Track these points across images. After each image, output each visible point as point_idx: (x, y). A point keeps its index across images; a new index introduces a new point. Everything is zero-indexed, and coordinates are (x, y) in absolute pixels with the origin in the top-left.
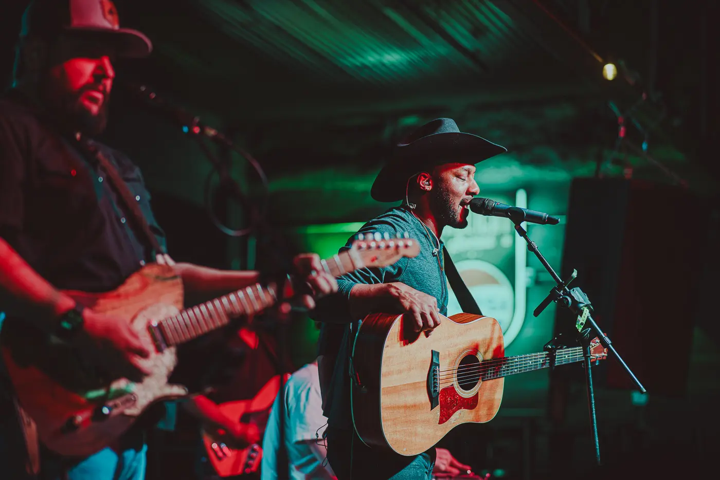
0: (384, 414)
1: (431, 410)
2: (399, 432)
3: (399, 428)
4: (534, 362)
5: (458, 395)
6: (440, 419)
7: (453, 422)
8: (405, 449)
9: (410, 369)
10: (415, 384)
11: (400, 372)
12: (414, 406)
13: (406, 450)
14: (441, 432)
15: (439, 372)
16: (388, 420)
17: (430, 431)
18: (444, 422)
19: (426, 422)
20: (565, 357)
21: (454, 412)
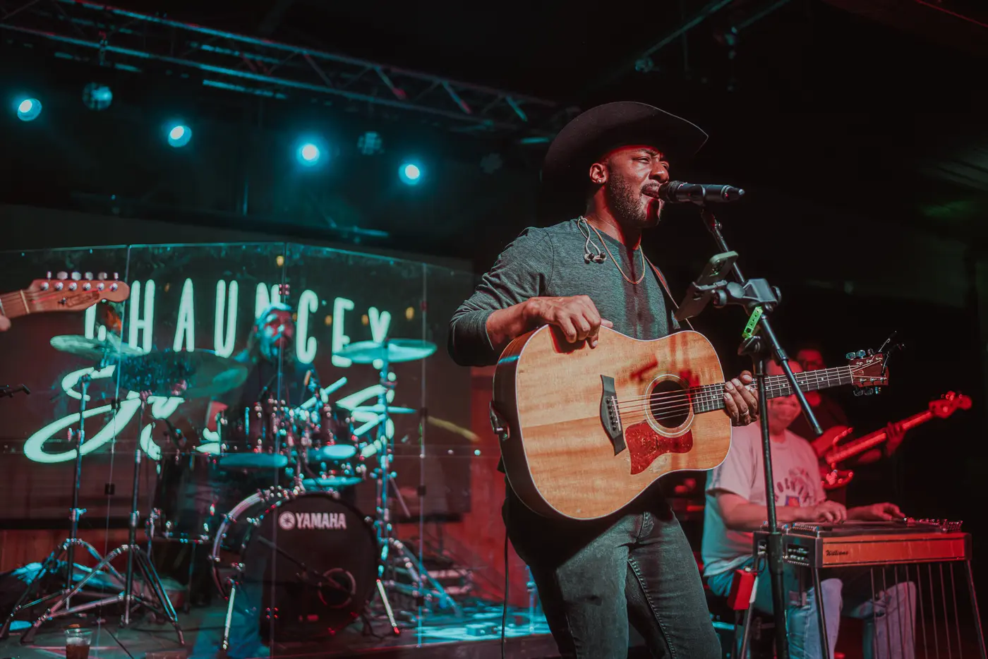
0: (531, 463)
1: (615, 455)
2: (564, 487)
3: (561, 482)
4: (773, 387)
5: (658, 434)
6: (632, 467)
7: (655, 471)
8: (579, 511)
9: (567, 401)
10: (580, 421)
11: (550, 405)
12: (584, 452)
13: (582, 512)
14: (637, 486)
15: (617, 403)
16: (541, 472)
17: (619, 485)
18: (640, 471)
19: (609, 473)
20: (820, 379)
21: (655, 456)
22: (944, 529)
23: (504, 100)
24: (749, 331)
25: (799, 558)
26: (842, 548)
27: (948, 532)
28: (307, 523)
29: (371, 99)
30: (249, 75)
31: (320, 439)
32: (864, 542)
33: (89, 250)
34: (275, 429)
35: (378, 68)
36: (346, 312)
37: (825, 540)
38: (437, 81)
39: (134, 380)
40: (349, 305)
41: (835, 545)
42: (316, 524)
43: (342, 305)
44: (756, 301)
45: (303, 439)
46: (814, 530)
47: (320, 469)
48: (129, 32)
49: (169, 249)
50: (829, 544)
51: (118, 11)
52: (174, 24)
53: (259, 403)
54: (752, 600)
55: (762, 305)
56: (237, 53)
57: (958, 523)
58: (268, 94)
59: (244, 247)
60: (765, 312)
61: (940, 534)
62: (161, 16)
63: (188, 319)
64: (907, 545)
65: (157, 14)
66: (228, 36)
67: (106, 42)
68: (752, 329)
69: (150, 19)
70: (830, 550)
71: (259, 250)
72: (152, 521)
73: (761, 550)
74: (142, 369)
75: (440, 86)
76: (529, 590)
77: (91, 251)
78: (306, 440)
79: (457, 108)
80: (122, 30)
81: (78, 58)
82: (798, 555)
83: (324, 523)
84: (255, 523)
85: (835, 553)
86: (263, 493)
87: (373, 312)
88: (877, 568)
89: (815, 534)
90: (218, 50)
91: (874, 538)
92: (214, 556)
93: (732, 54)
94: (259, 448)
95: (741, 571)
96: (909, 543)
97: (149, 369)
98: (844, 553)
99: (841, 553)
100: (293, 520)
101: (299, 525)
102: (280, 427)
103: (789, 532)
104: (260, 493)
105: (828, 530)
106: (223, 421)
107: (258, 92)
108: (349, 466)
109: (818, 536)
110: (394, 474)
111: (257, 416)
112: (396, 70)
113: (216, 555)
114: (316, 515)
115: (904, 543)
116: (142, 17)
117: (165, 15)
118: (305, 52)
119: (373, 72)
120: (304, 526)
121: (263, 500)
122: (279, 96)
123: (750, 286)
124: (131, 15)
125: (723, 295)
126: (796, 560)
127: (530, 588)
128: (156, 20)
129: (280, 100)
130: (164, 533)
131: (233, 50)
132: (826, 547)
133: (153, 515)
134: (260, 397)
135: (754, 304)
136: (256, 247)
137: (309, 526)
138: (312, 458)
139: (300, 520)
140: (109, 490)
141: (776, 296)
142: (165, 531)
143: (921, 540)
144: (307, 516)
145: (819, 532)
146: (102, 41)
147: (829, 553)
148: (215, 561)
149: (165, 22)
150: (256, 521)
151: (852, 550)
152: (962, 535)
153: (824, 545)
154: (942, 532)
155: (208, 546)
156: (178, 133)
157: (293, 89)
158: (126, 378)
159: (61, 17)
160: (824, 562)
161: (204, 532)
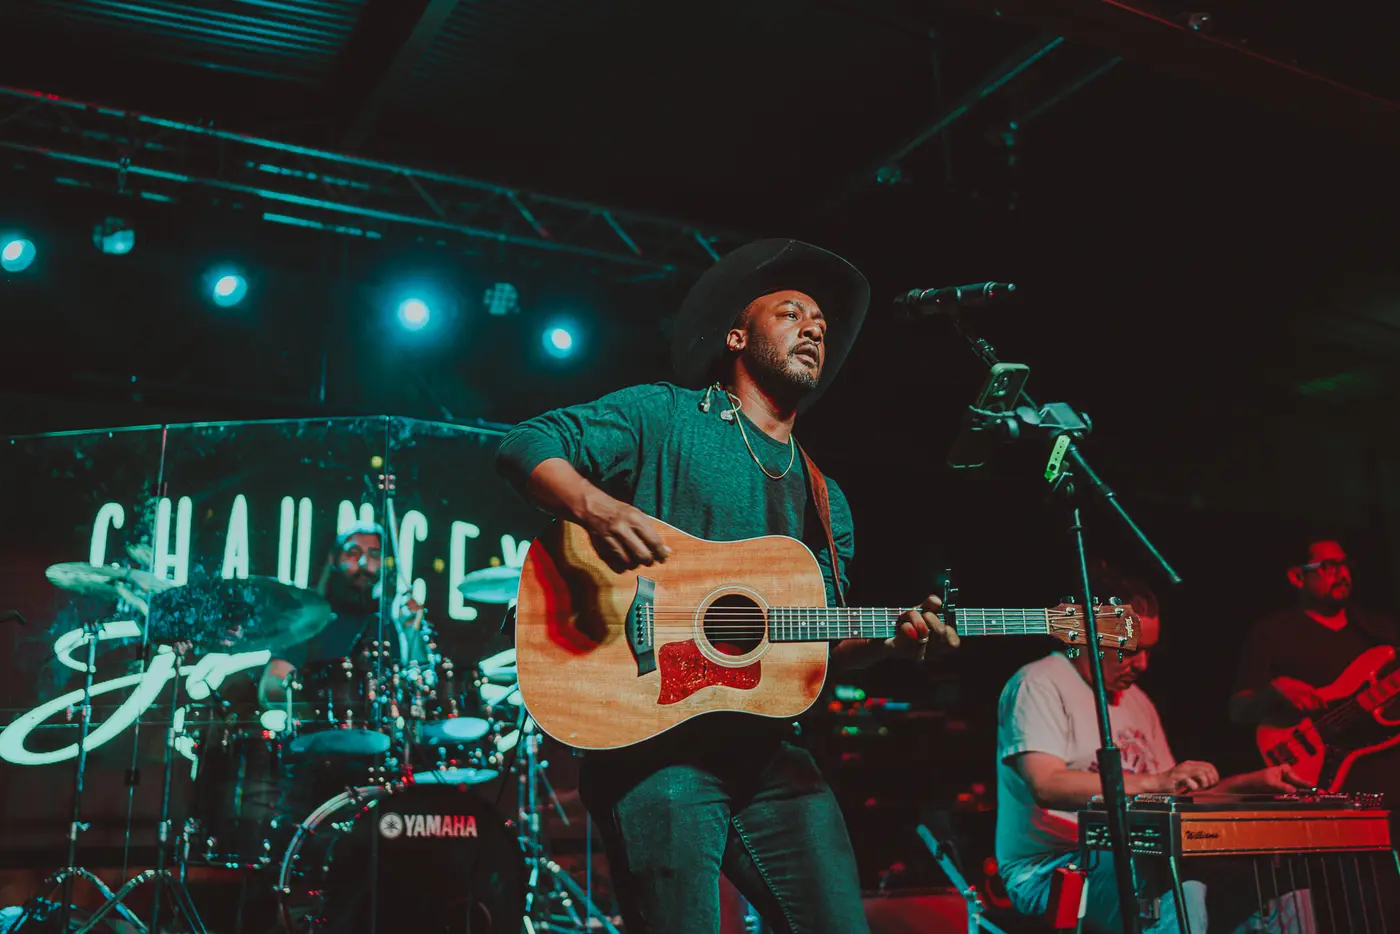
22: (1357, 805)
23: (692, 238)
24: (1053, 467)
25: (1147, 845)
26: (1210, 828)
27: (1363, 808)
28: (420, 829)
29: (502, 237)
30: (328, 205)
31: (438, 709)
32: (1240, 820)
33: (107, 434)
34: (372, 695)
35: (510, 194)
36: (469, 541)
37: (1184, 815)
38: (595, 210)
39: (170, 618)
40: (473, 531)
41: (1198, 823)
42: (433, 832)
43: (462, 532)
44: (1059, 428)
45: (414, 707)
46: (1166, 802)
47: (439, 757)
48: (159, 147)
49: (222, 429)
50: (1189, 823)
51: (144, 119)
52: (223, 135)
53: (347, 658)
54: (1081, 913)
55: (1068, 433)
56: (312, 176)
57: (1376, 796)
58: (356, 232)
59: (330, 423)
60: (1074, 441)
61: (1351, 811)
62: (205, 125)
63: (240, 552)
64: (1304, 827)
65: (200, 121)
66: (299, 150)
67: (128, 161)
68: (1058, 465)
69: (189, 128)
70: (1191, 830)
71: (351, 427)
72: (186, 837)
73: (1091, 838)
74: (182, 600)
75: (600, 218)
76: (749, 928)
77: (111, 435)
78: (417, 709)
79: (623, 248)
80: (149, 145)
81: (87, 185)
82: (1144, 839)
83: (445, 829)
84: (345, 829)
85: (1200, 836)
86: (354, 791)
87: (507, 541)
88: (1264, 859)
89: (1168, 807)
90: (286, 171)
91: (1255, 814)
92: (281, 886)
93: (1012, 160)
94: (349, 722)
95: (1064, 870)
96: (1307, 823)
97: (192, 600)
98: (1212, 836)
99: (1209, 836)
100: (399, 826)
101: (409, 833)
102: (380, 693)
103: (1130, 808)
104: (350, 791)
105: (1186, 801)
106: (297, 685)
107: (341, 229)
108: (479, 752)
109: (1173, 810)
110: (545, 764)
111: (346, 676)
112: (537, 197)
113: (284, 884)
114: (434, 818)
115: (1300, 822)
116: (179, 126)
117: (211, 123)
118: (407, 172)
119: (503, 197)
120: (416, 834)
121: (353, 801)
122: (371, 234)
123: (1049, 413)
124: (164, 123)
125: (1013, 424)
126: (1144, 848)
127: (750, 924)
128: (199, 130)
129: (372, 240)
130: (204, 855)
131: (306, 170)
132: (1186, 826)
133: (188, 829)
134: (351, 648)
135: (1057, 433)
136: (347, 423)
137: (423, 834)
138: (426, 738)
139: (409, 825)
140: (132, 779)
141: (1085, 423)
142: (206, 852)
143: (1326, 818)
144: (420, 818)
145: (1173, 804)
146: (123, 160)
147: (1190, 836)
148: (283, 892)
149: (211, 132)
150: (346, 826)
151: (1224, 832)
152: (1386, 813)
153: (1183, 824)
154: (1355, 808)
155: (271, 873)
156: (227, 287)
157: (392, 223)
158: (159, 613)
159: (65, 130)
160: (1184, 849)
161: (263, 852)
